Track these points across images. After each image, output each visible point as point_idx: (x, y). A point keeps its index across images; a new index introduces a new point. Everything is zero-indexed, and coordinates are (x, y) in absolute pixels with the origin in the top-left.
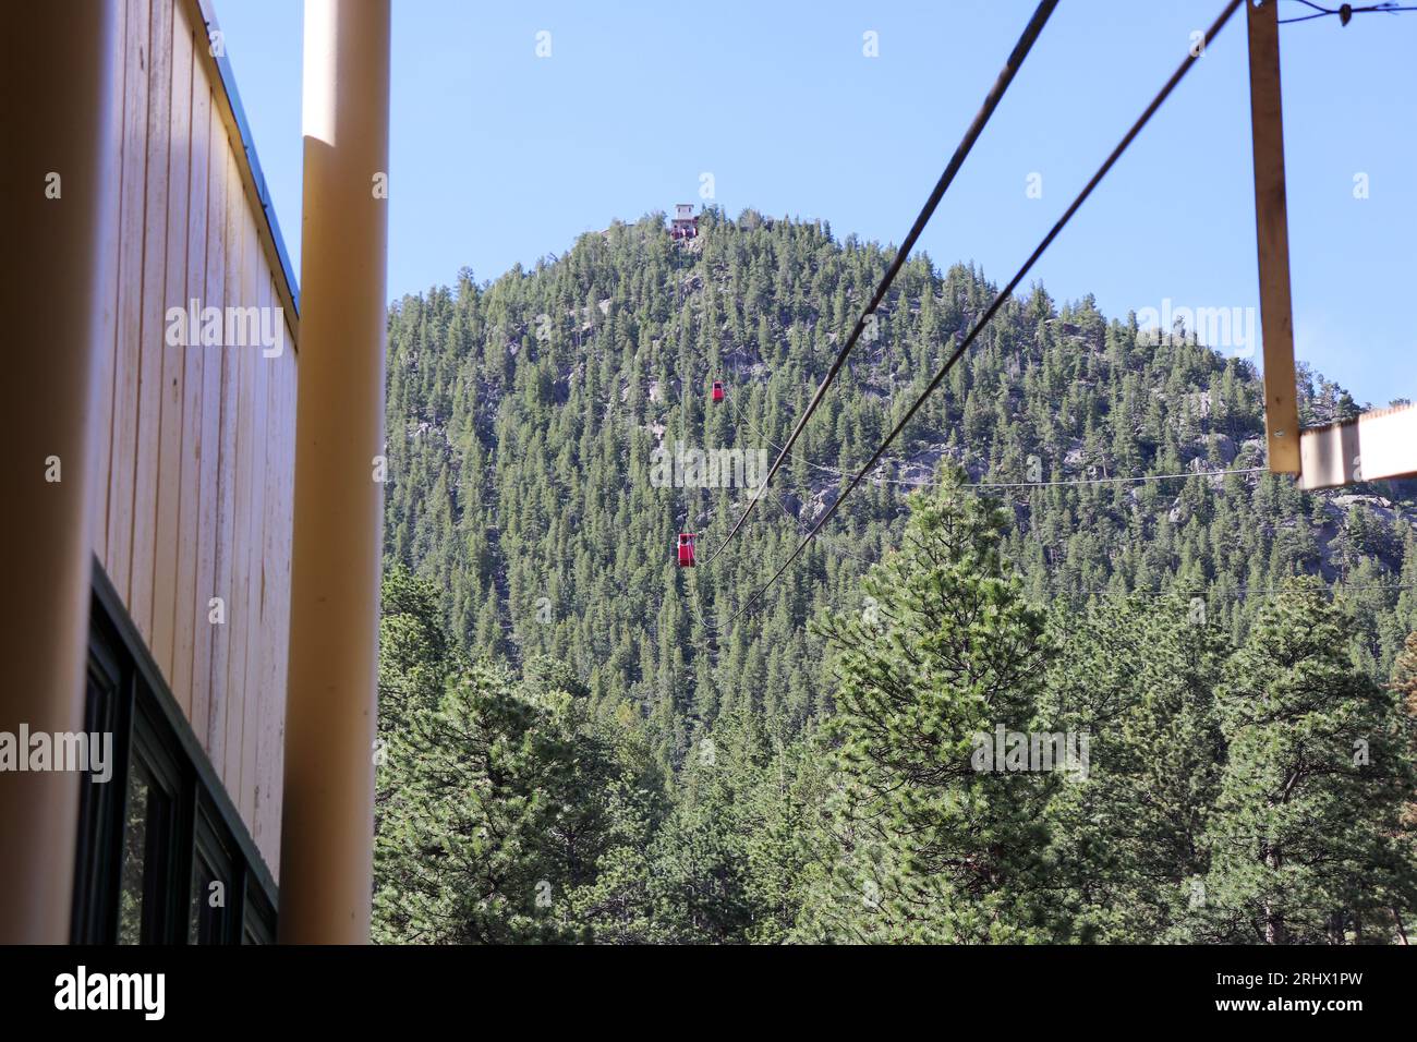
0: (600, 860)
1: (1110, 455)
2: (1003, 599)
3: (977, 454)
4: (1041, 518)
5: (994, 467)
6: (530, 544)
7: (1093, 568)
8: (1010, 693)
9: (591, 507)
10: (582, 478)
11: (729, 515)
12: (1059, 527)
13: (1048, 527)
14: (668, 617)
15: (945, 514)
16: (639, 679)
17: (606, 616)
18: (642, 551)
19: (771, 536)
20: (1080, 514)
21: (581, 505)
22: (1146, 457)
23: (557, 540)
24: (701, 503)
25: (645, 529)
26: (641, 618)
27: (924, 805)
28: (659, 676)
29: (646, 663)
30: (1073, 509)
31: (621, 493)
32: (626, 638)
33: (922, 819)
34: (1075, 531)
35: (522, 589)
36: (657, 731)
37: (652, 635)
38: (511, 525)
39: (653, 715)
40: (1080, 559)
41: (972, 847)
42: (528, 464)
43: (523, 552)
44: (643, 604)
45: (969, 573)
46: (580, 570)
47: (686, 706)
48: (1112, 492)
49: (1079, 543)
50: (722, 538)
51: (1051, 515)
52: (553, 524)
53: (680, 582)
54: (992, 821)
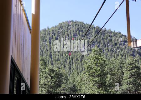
0: (62, 85)
1: (112, 44)
2: (102, 59)
3: (99, 44)
5: (101, 46)
6: (54, 54)
8: (102, 68)
12: (107, 52)
15: (96, 50)
17: (62, 61)
18: (66, 54)
20: (109, 50)
22: (116, 45)
23: (57, 53)
27: (94, 79)
28: (67, 67)
29: (66, 65)
32: (64, 63)
37: (67, 63)
39: (67, 71)
40: (109, 55)
44: (66, 60)
45: (98, 56)
46: (59, 56)
47: (70, 70)
48: (112, 48)
53: (69, 57)
54: (101, 81)
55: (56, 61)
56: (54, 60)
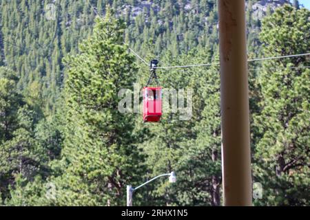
0: (14, 133)
1: (199, 6)
2: (121, 52)
3: (157, 5)
4: (176, 26)
5: (162, 9)
6: (11, 31)
7: (192, 42)
8: (123, 82)
9: (32, 19)
10: (29, 10)
11: (76, 23)
12: (182, 29)
13: (178, 29)
14: (55, 55)
15: (107, 24)
16: (45, 75)
17: (35, 55)
18: (47, 34)
19: (90, 30)
20: (189, 25)
21: (28, 19)
22: (210, 7)
23: (20, 30)
24: (67, 19)
25: (49, 27)
26: (46, 55)
27: (92, 117)
28: (52, 74)
29: (48, 70)
30: (187, 23)
31: (41, 15)
32: (41, 62)
33: (91, 122)
34: (187, 30)
35: (8, 45)
36: (51, 92)
37: (50, 61)
38: (5, 24)
39: (49, 87)
40: (188, 39)
41: (106, 131)
42: (12, 4)
43: (9, 33)
44: (47, 51)
45: (111, 43)
46: (27, 39)
47: (60, 85)
48: (199, 18)
49: (188, 34)
50: (74, 30)
51: (180, 25)
52: (19, 25)
53: (59, 44)
54: (112, 122)
55: (14, 55)
56: (8, 53)
